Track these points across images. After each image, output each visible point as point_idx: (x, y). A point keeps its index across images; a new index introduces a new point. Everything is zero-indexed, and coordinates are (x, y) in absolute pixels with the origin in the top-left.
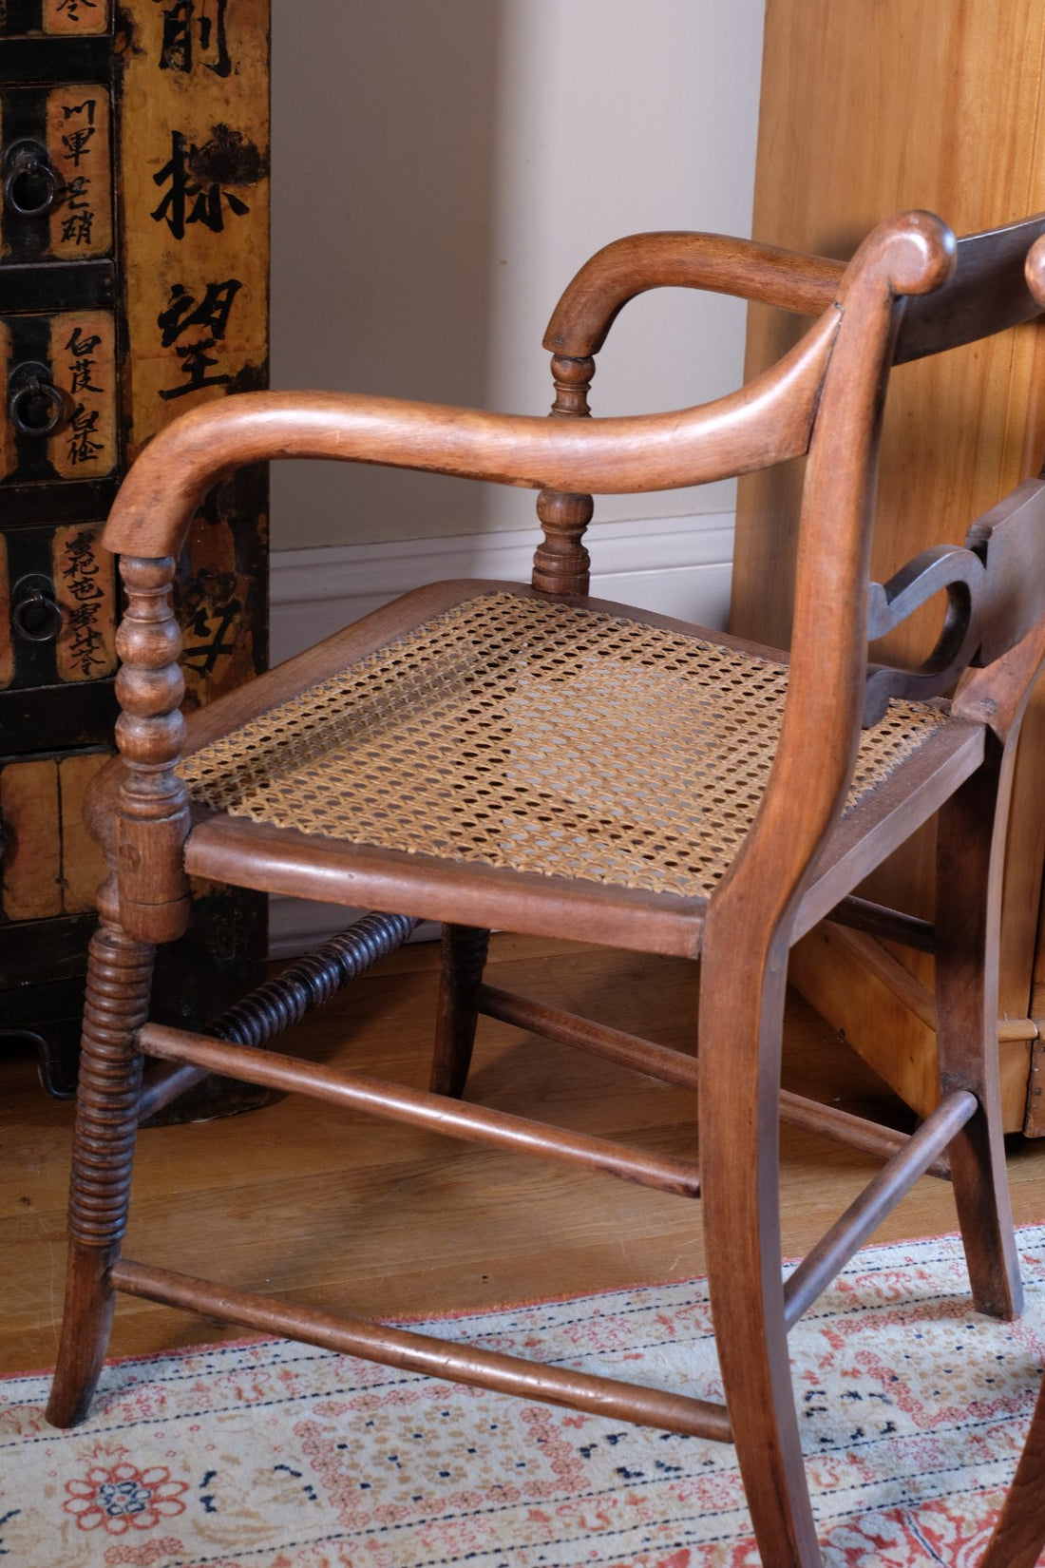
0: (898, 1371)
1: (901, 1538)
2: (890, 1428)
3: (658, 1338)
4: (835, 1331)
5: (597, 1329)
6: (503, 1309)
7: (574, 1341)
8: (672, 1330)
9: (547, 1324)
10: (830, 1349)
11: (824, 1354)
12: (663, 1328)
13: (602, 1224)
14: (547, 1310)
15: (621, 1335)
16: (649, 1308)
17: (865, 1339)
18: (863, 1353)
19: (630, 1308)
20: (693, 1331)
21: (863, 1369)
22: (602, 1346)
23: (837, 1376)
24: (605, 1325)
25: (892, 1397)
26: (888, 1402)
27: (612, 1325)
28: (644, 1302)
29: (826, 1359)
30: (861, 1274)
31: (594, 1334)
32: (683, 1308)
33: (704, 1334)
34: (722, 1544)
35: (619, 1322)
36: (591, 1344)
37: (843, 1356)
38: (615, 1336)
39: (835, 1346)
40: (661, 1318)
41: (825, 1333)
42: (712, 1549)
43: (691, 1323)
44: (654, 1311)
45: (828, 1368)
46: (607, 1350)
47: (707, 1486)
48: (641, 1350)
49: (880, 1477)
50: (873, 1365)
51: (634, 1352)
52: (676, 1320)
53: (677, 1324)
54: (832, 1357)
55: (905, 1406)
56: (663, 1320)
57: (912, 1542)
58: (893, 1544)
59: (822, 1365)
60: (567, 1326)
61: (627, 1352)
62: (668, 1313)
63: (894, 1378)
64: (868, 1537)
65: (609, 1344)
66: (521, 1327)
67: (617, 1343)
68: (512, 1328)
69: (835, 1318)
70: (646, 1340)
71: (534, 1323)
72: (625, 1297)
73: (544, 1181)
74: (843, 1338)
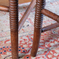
0: (30, 18)
1: (28, 39)
2: (28, 25)
20: (3, 14)
25: (29, 21)
26: (28, 22)
34: (3, 41)
41: (21, 14)
42: (2, 42)
43: (2, 13)
47: (2, 34)
49: (26, 32)
55: (31, 23)
57: (29, 40)
58: (27, 40)
63: (30, 19)
64: (23, 39)
69: (23, 12)
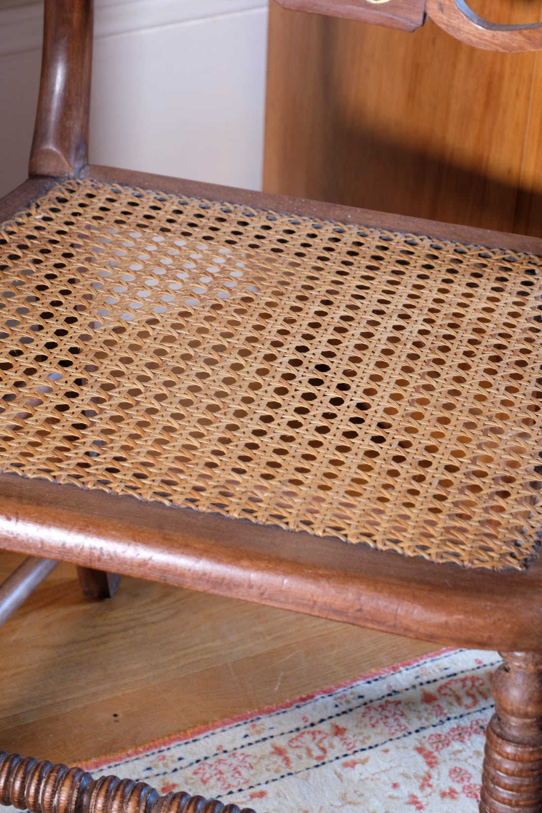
3: (277, 771)
4: (428, 748)
5: (222, 768)
6: (137, 753)
7: (204, 782)
8: (287, 760)
9: (178, 765)
10: (426, 768)
11: (422, 774)
12: (279, 760)
13: (210, 644)
14: (176, 751)
15: (245, 773)
16: (264, 739)
17: (455, 753)
18: (455, 771)
19: (248, 740)
21: (458, 788)
22: (229, 786)
23: (436, 797)
24: (228, 762)
27: (235, 762)
28: (259, 732)
29: (425, 779)
30: (442, 682)
31: (221, 773)
32: (294, 735)
33: (315, 763)
35: (241, 758)
36: (219, 784)
37: (439, 774)
38: (239, 773)
39: (430, 764)
40: (276, 748)
41: (420, 750)
43: (302, 752)
44: (269, 741)
45: (428, 790)
46: (235, 790)
48: (263, 787)
50: (466, 783)
51: (257, 789)
52: (290, 750)
53: (292, 754)
54: (430, 777)
56: (279, 751)
59: (422, 787)
60: (196, 766)
61: (252, 790)
62: (282, 742)
65: (235, 783)
66: (155, 771)
67: (242, 781)
68: (148, 773)
69: (426, 733)
70: (267, 776)
71: (166, 765)
72: (242, 730)
73: (154, 602)
74: (436, 754)
